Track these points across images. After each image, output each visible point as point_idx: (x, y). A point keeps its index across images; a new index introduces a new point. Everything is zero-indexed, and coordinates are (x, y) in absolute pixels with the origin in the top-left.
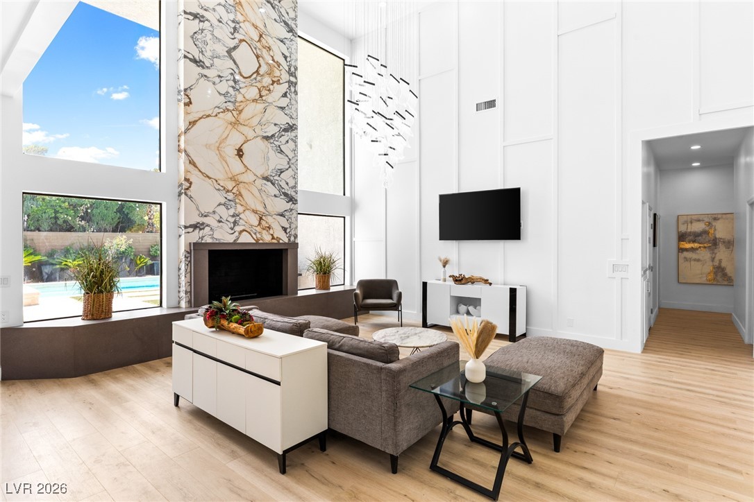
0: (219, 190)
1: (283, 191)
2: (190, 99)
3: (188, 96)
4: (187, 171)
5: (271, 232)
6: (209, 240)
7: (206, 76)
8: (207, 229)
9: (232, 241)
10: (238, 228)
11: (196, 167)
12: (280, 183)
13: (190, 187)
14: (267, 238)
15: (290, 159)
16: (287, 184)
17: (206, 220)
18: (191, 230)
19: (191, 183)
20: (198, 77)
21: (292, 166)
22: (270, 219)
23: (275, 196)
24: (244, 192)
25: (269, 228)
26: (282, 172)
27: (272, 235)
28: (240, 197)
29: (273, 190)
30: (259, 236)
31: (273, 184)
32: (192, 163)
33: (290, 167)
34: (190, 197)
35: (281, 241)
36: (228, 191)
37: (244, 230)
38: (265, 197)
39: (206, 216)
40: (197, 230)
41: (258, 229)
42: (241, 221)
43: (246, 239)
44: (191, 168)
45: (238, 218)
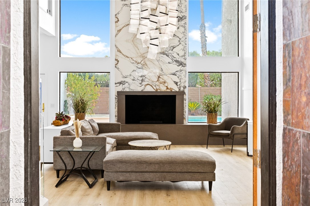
0: (133, 63)
1: (175, 59)
2: (118, 19)
3: (117, 18)
4: (116, 55)
5: (166, 85)
6: (127, 90)
7: (126, 4)
8: (127, 84)
9: (140, 90)
10: (144, 83)
11: (121, 53)
12: (173, 55)
13: (118, 63)
14: (163, 88)
15: (180, 39)
16: (178, 54)
17: (126, 80)
18: (118, 85)
19: (118, 61)
20: (122, 6)
21: (182, 43)
22: (165, 78)
23: (169, 63)
24: (148, 63)
25: (165, 82)
26: (174, 48)
27: (167, 87)
28: (146, 66)
29: (167, 59)
30: (158, 87)
31: (168, 56)
32: (119, 51)
33: (180, 44)
34: (118, 69)
35: (173, 90)
36: (138, 63)
37: (148, 84)
38: (161, 64)
39: (126, 77)
40: (121, 85)
41: (157, 83)
42: (146, 79)
43: (149, 89)
44: (118, 53)
45: (144, 78)
